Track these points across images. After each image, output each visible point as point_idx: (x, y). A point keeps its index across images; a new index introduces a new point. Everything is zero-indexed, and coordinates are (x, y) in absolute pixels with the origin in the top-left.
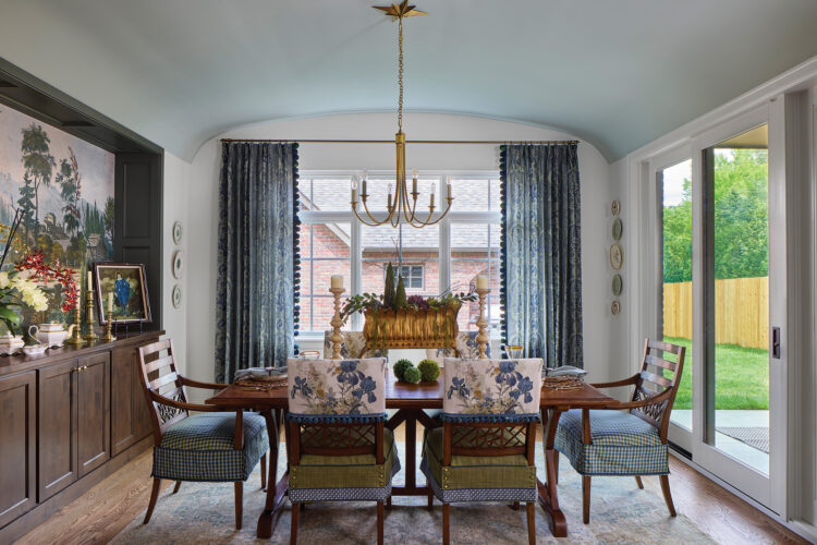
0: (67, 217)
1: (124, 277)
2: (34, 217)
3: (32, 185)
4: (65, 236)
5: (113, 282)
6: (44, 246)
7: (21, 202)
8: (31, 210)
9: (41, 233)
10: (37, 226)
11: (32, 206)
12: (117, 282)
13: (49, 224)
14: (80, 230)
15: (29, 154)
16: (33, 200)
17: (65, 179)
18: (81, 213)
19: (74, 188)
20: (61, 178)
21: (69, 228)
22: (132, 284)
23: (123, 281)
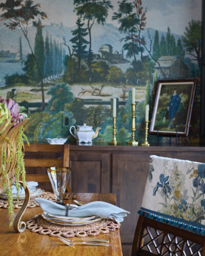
0: (126, 47)
1: (178, 93)
2: (87, 49)
3: (84, 27)
4: (124, 61)
5: (169, 97)
6: (98, 70)
7: (73, 40)
8: (84, 44)
9: (95, 60)
10: (91, 55)
11: (85, 42)
12: (172, 97)
13: (104, 53)
14: (145, 53)
15: (82, 5)
16: (87, 38)
17: (124, 16)
18: (147, 40)
19: (137, 21)
20: (120, 15)
21: (129, 55)
22: (183, 99)
23: (177, 96)
